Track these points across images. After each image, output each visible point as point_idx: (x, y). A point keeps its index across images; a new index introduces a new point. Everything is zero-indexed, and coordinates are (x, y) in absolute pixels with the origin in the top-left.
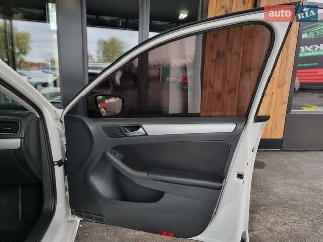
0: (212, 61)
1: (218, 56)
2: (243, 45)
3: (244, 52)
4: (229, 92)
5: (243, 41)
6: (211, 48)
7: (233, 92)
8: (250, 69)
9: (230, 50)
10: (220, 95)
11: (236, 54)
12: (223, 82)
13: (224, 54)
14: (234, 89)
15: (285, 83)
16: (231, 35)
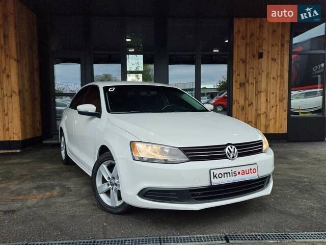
0: (237, 88)
1: (240, 85)
2: (255, 78)
3: (256, 82)
4: (249, 105)
5: (255, 76)
6: (236, 82)
7: (251, 106)
8: (261, 92)
9: (248, 82)
10: (244, 107)
11: (251, 84)
12: (245, 100)
13: (244, 84)
14: (252, 103)
15: (284, 99)
16: (247, 73)
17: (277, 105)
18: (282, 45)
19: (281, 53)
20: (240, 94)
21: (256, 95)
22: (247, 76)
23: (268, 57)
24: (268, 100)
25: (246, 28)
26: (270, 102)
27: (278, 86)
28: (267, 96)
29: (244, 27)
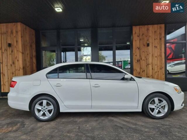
0: (136, 63)
1: (137, 61)
2: (146, 57)
3: (146, 59)
4: (143, 72)
6: (135, 59)
7: (144, 72)
8: (149, 64)
9: (141, 59)
10: (140, 73)
11: (143, 60)
12: (140, 69)
13: (139, 60)
14: (144, 71)
15: (163, 68)
16: (141, 55)
17: (158, 71)
18: (160, 39)
19: (160, 43)
20: (137, 65)
21: (146, 66)
22: (141, 56)
23: (152, 46)
24: (154, 69)
25: (140, 31)
26: (154, 70)
27: (159, 61)
28: (152, 66)
29: (139, 31)
